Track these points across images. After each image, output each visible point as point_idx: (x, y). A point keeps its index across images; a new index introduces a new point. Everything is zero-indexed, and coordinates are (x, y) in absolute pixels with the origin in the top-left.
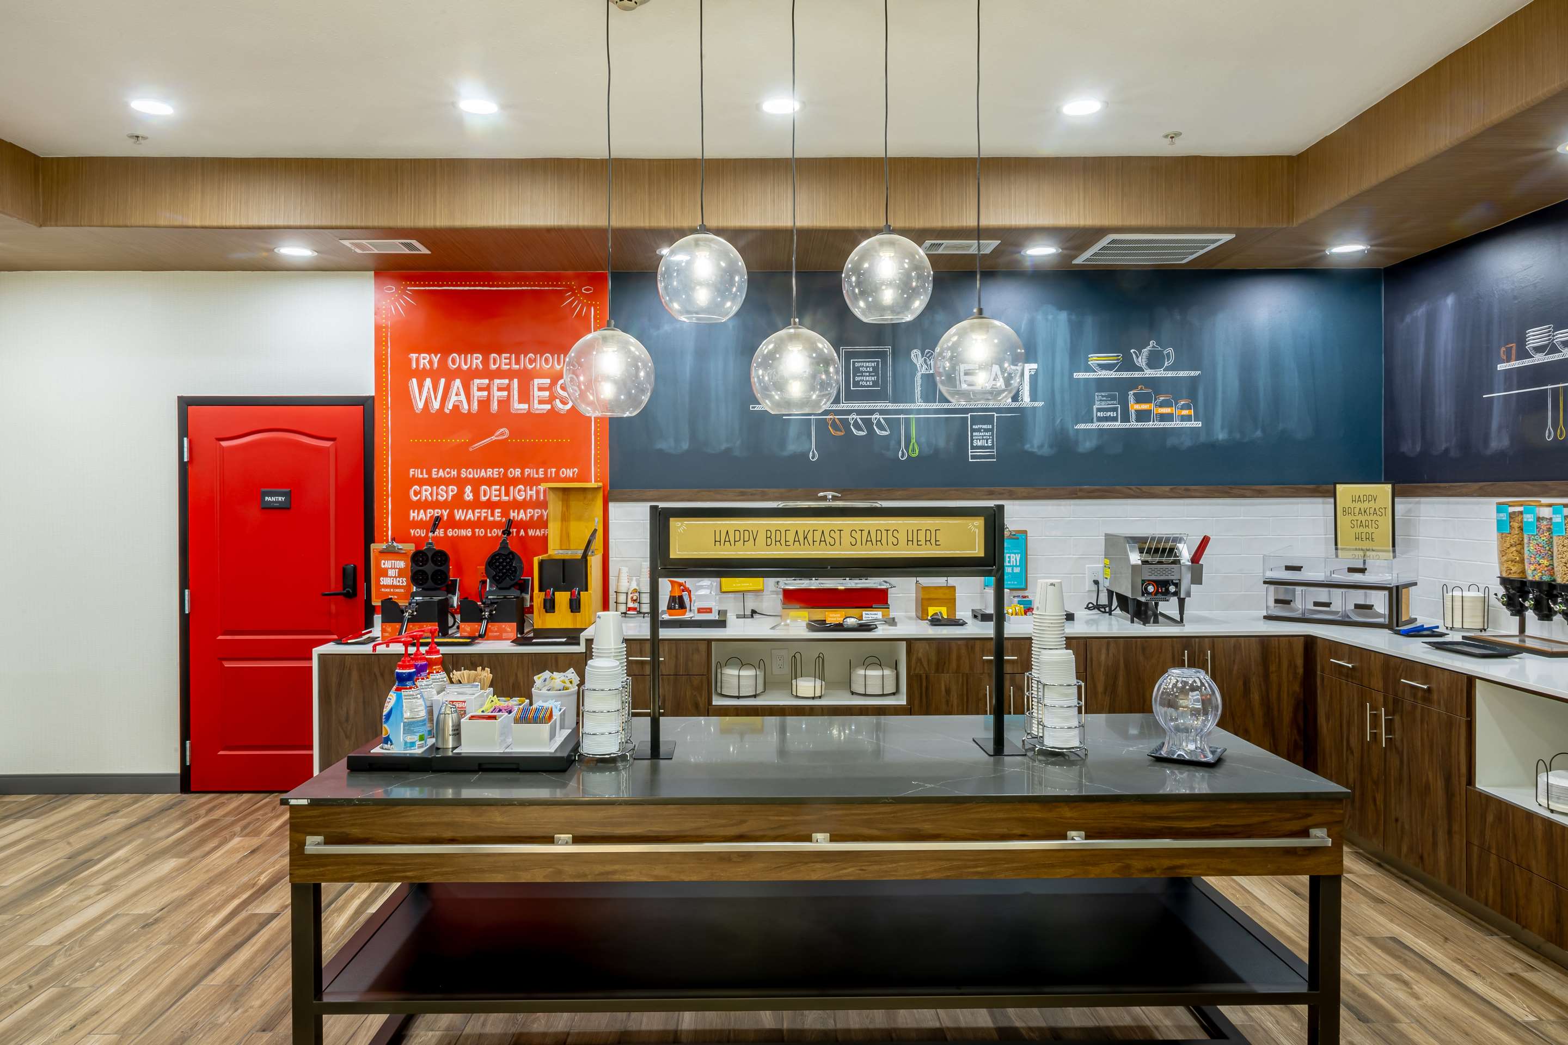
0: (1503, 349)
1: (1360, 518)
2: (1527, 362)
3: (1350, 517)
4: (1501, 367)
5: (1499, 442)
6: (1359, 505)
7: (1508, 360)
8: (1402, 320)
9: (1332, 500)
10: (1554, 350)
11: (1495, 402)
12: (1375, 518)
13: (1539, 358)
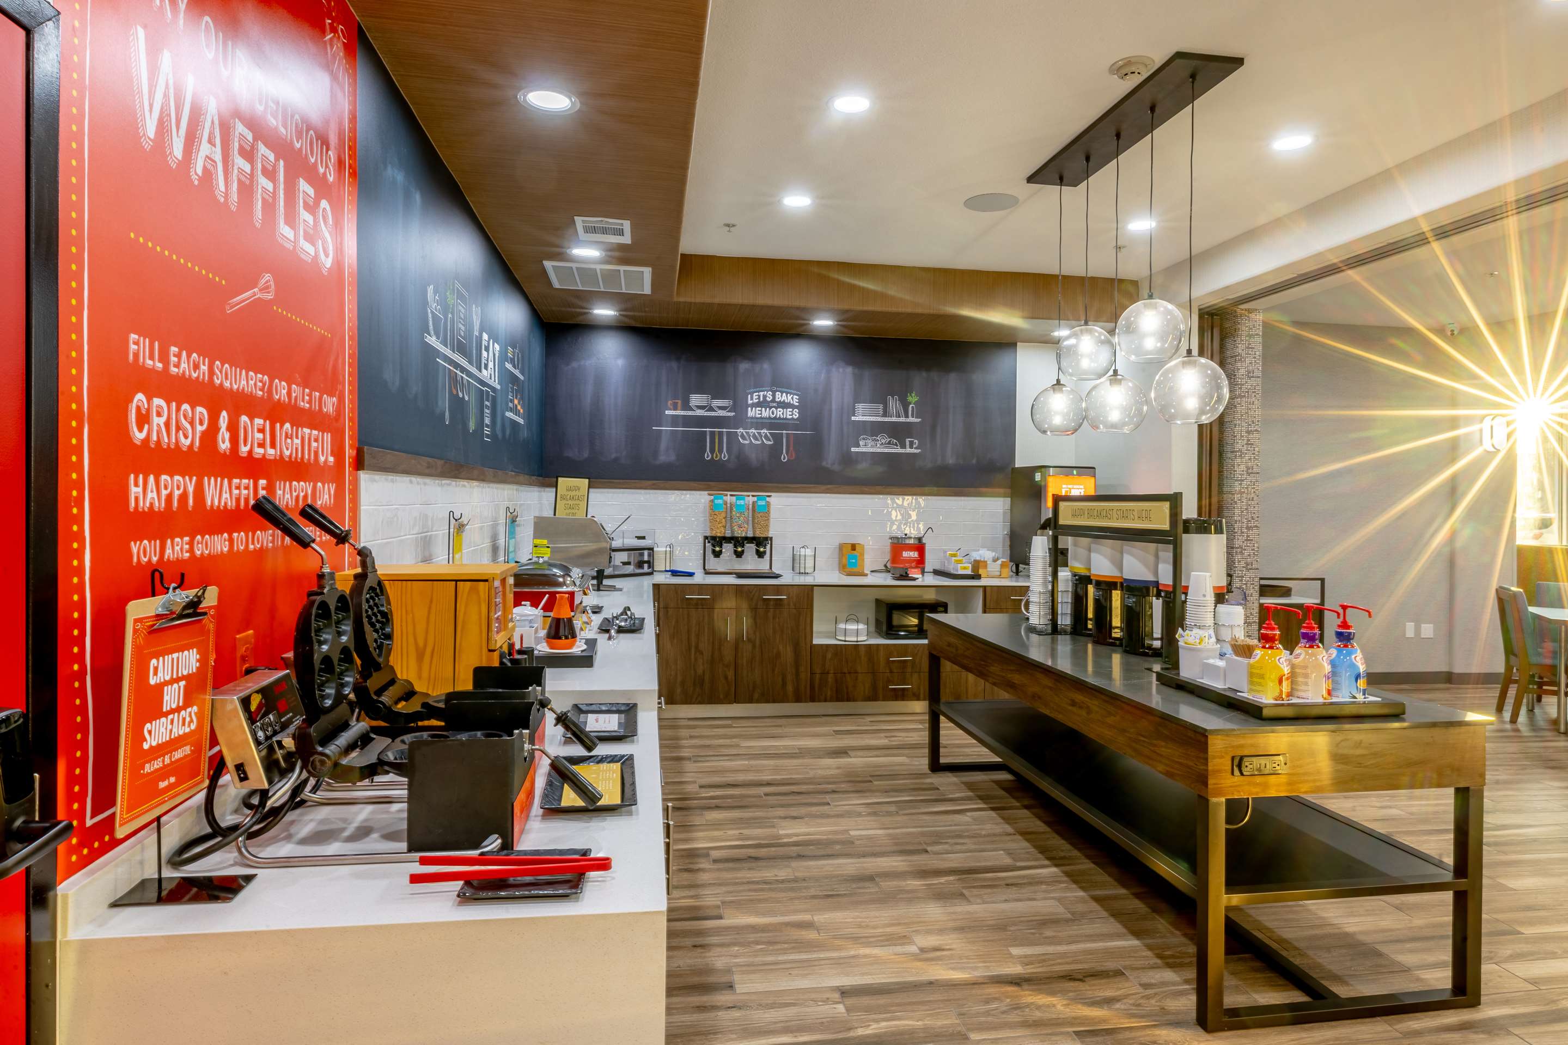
0: (670, 402)
1: (570, 502)
2: (690, 413)
3: (564, 502)
4: (667, 412)
5: (666, 455)
6: (570, 493)
7: (675, 409)
8: (568, 365)
9: (554, 489)
10: (711, 409)
11: (664, 432)
12: (577, 502)
13: (700, 413)
